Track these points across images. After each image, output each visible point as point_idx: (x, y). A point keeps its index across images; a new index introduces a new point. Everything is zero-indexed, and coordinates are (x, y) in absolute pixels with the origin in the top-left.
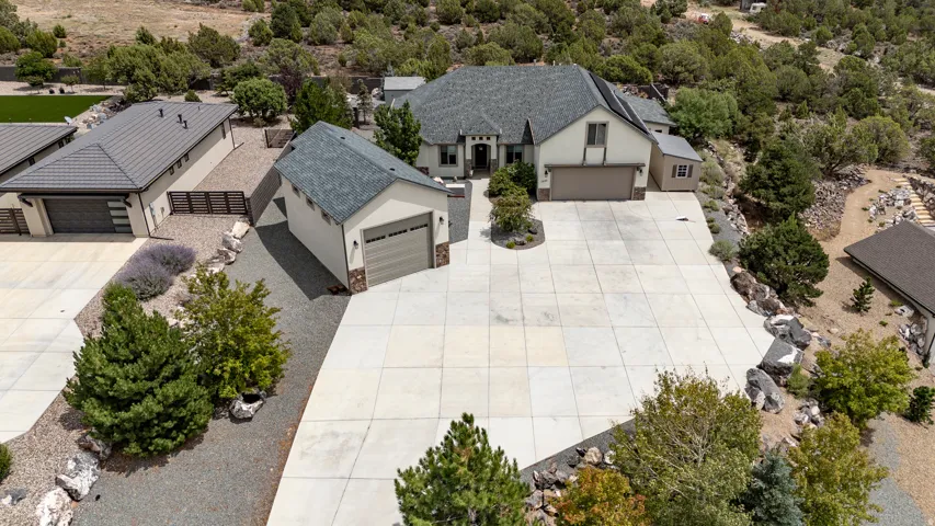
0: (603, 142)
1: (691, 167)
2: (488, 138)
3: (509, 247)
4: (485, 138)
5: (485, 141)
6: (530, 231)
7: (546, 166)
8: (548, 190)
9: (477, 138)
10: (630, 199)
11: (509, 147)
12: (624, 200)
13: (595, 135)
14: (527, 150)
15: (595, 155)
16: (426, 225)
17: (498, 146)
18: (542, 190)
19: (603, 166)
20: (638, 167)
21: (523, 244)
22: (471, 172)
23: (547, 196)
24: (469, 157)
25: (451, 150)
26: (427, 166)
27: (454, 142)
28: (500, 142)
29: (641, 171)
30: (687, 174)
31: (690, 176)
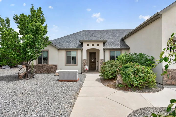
2: (98, 45)
4: (95, 44)
5: (95, 47)
11: (112, 51)
17: (105, 50)
22: (87, 67)
24: (85, 57)
25: (73, 54)
26: (57, 64)
27: (76, 48)
28: (106, 47)
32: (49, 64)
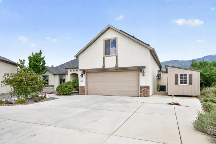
1: (191, 76)
4: (75, 70)
7: (80, 70)
9: (72, 70)
10: (138, 96)
13: (110, 47)
18: (81, 87)
23: (83, 91)
26: (53, 85)
29: (144, 73)
30: (188, 82)
31: (191, 83)
32: (50, 85)
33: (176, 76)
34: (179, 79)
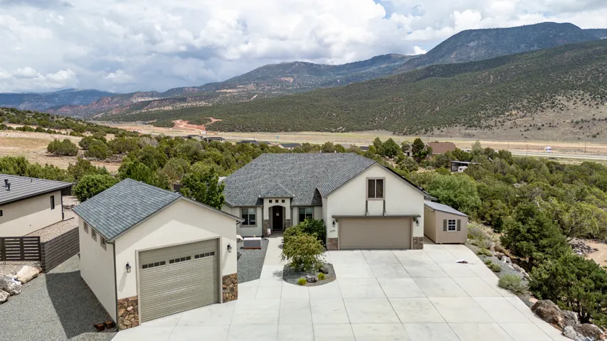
0: (380, 195)
1: (459, 221)
2: (283, 201)
3: (301, 284)
4: (280, 201)
5: (280, 204)
6: (320, 271)
7: (333, 217)
8: (336, 239)
9: (274, 201)
10: (410, 249)
11: (301, 208)
12: (405, 249)
13: (375, 189)
14: (316, 209)
15: (375, 207)
16: (213, 254)
17: (292, 208)
18: (331, 240)
19: (384, 217)
20: (414, 218)
21: (315, 281)
22: (269, 231)
23: (335, 245)
24: (266, 217)
25: (251, 211)
27: (254, 204)
28: (293, 204)
29: (417, 222)
30: (456, 228)
31: (459, 229)
33: (445, 222)
34: (448, 225)
